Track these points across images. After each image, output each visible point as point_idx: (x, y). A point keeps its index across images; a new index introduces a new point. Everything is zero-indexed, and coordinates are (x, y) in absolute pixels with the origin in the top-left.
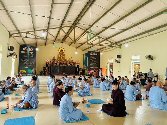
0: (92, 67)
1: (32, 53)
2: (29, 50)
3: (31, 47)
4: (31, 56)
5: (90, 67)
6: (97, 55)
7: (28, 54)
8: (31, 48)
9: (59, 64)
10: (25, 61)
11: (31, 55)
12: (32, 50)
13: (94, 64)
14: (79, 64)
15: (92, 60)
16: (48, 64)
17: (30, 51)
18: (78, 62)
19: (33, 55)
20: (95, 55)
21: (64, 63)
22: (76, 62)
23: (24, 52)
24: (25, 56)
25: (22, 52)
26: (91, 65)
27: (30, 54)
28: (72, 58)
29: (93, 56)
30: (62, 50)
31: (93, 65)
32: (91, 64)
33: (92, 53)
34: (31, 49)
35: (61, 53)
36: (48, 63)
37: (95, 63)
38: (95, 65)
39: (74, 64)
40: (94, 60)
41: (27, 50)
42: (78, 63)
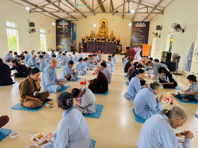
0: (136, 43)
1: (67, 27)
2: (65, 24)
3: (66, 21)
4: (66, 31)
5: (134, 44)
6: (145, 26)
7: (64, 29)
8: (66, 22)
9: (96, 40)
10: (61, 37)
11: (66, 30)
12: (67, 24)
13: (139, 39)
14: (119, 40)
15: (137, 34)
16: (84, 40)
17: (66, 26)
18: (119, 37)
19: (68, 30)
20: (141, 26)
21: (101, 39)
22: (116, 38)
23: (60, 27)
24: (61, 31)
25: (58, 27)
26: (134, 41)
27: (66, 29)
28: (112, 32)
29: (139, 28)
30: (104, 22)
31: (137, 41)
32: (135, 39)
33: (138, 23)
34: (66, 23)
35: (102, 26)
36: (84, 39)
37: (141, 37)
38: (140, 41)
39: (113, 40)
41: (62, 24)
42: (119, 38)
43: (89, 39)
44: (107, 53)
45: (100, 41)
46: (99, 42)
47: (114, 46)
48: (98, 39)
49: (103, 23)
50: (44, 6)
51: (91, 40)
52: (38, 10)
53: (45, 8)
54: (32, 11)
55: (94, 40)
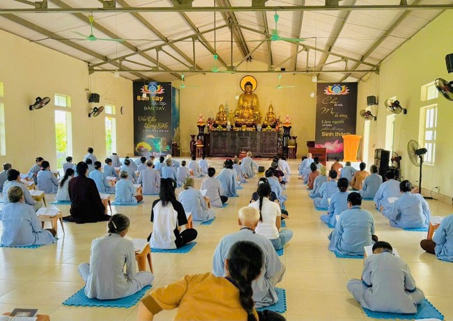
0: (328, 131)
1: (162, 98)
2: (155, 92)
3: (158, 83)
4: (160, 108)
5: (324, 134)
6: (346, 92)
7: (154, 104)
8: (159, 86)
9: (232, 126)
10: (147, 122)
11: (159, 106)
12: (162, 92)
13: (336, 123)
14: (288, 126)
15: (330, 111)
16: (204, 126)
17: (158, 95)
18: (287, 118)
19: (163, 104)
20: (339, 93)
21: (245, 124)
22: (281, 120)
23: (143, 98)
24: (145, 108)
25: (139, 98)
26: (325, 127)
27: (158, 102)
28: (271, 106)
29: (334, 97)
30: (248, 83)
31: (331, 127)
32: (327, 124)
33: (330, 87)
34: (158, 89)
35: (246, 92)
36: (202, 125)
37: (339, 119)
38: (339, 126)
39: (273, 127)
40: (336, 109)
42: (287, 121)
43: (215, 126)
44: (260, 157)
45: (244, 130)
46: (241, 132)
47: (278, 141)
48: (238, 125)
49: (248, 86)
50: (123, 58)
51: (219, 128)
52: (108, 66)
53: (124, 63)
54: (95, 68)
55: (229, 127)
